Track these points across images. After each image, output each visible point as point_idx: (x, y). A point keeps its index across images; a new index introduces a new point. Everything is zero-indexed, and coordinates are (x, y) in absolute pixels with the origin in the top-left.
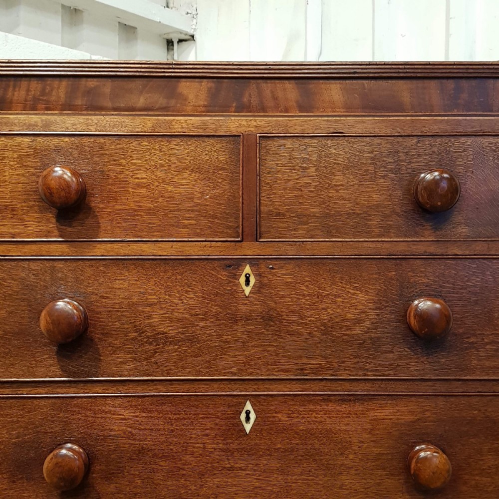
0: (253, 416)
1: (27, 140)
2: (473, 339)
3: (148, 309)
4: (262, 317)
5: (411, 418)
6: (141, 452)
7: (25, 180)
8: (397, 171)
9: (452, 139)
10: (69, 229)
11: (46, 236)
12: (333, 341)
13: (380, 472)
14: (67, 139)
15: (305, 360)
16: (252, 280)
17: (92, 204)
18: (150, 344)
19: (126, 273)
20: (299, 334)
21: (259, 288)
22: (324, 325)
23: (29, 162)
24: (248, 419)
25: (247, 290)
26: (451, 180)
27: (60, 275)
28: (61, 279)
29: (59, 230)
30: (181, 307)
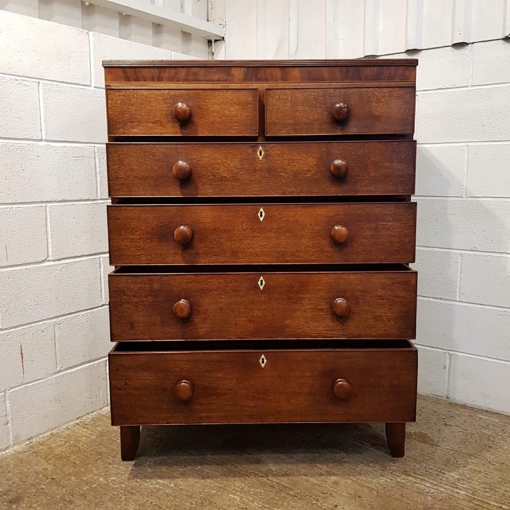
0: (263, 214)
1: (167, 91)
2: (359, 178)
3: (218, 166)
4: (267, 170)
5: (333, 214)
6: (215, 229)
7: (166, 109)
8: (325, 104)
9: (349, 89)
10: (185, 131)
11: (175, 134)
12: (298, 180)
13: (319, 238)
14: (183, 91)
15: (286, 188)
16: (263, 153)
17: (194, 120)
18: (219, 181)
19: (208, 150)
20: (283, 177)
21: (266, 156)
22: (294, 173)
23: (167, 101)
24: (261, 216)
25: (261, 158)
26: (347, 107)
27: (180, 151)
28: (180, 152)
29: (181, 131)
30: (232, 165)
